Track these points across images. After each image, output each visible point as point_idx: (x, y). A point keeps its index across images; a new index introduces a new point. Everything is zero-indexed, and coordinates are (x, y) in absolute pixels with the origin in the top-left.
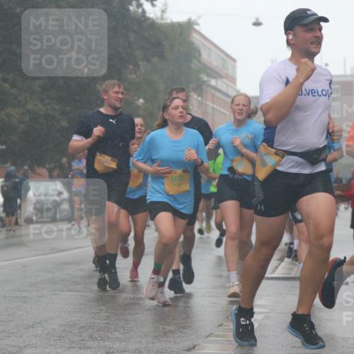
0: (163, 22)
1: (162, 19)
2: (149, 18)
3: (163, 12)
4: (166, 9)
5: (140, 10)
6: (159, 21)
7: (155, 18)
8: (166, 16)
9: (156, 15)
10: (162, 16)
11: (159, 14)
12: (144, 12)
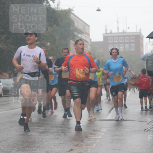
0: (58, 9)
1: (58, 8)
2: (52, 8)
3: (58, 5)
4: (59, 4)
5: (48, 5)
6: (56, 9)
7: (54, 8)
8: (59, 7)
9: (55, 7)
10: (57, 7)
11: (56, 6)
12: (50, 5)
